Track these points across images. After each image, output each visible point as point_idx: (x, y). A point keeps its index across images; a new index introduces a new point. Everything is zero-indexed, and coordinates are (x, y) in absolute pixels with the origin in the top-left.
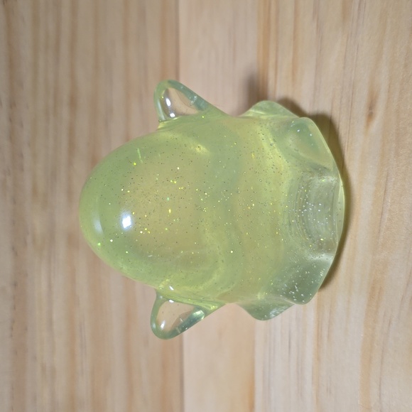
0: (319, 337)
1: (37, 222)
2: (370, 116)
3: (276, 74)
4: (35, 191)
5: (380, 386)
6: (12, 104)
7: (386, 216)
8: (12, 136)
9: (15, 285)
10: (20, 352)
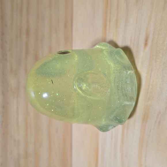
1: (12, 82)
2: (146, 44)
9: (3, 107)
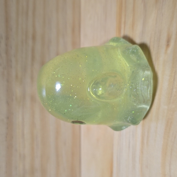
0: (143, 143)
1: (17, 91)
2: (168, 45)
3: (125, 26)
4: (17, 77)
5: (170, 165)
6: (7, 38)
7: (175, 90)
8: (7, 52)
9: (8, 118)
10: (10, 147)
